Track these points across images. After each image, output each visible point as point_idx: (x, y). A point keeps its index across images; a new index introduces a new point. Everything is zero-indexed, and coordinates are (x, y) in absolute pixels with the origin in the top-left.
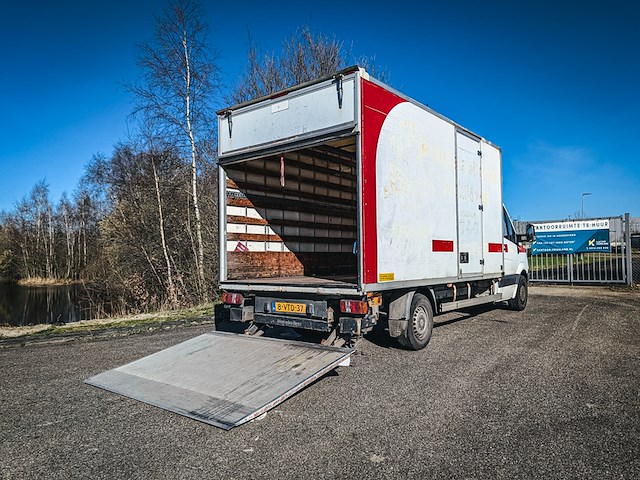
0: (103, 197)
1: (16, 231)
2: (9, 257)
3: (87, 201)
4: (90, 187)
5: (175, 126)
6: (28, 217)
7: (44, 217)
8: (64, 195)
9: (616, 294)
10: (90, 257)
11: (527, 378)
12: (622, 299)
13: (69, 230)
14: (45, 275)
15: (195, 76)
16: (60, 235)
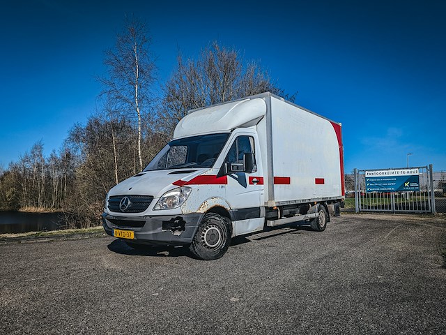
0: (79, 152)
1: (19, 175)
2: (13, 193)
3: (68, 155)
4: (71, 145)
5: (127, 104)
6: (28, 165)
7: (39, 166)
8: (54, 151)
9: (422, 219)
10: (68, 193)
11: (343, 263)
12: (425, 222)
13: (56, 175)
14: (37, 206)
15: (142, 71)
16: (49, 178)
